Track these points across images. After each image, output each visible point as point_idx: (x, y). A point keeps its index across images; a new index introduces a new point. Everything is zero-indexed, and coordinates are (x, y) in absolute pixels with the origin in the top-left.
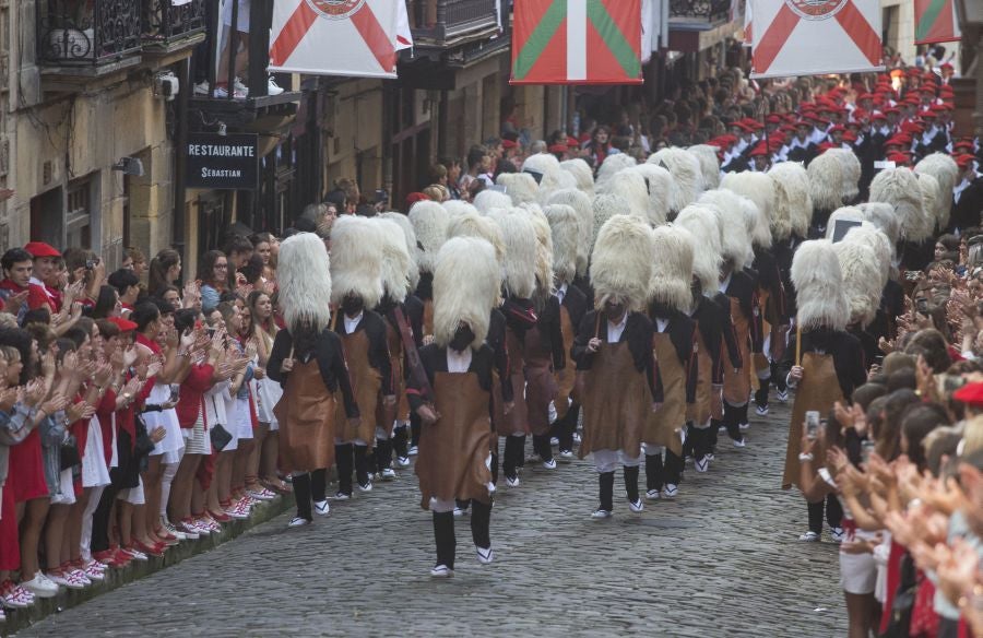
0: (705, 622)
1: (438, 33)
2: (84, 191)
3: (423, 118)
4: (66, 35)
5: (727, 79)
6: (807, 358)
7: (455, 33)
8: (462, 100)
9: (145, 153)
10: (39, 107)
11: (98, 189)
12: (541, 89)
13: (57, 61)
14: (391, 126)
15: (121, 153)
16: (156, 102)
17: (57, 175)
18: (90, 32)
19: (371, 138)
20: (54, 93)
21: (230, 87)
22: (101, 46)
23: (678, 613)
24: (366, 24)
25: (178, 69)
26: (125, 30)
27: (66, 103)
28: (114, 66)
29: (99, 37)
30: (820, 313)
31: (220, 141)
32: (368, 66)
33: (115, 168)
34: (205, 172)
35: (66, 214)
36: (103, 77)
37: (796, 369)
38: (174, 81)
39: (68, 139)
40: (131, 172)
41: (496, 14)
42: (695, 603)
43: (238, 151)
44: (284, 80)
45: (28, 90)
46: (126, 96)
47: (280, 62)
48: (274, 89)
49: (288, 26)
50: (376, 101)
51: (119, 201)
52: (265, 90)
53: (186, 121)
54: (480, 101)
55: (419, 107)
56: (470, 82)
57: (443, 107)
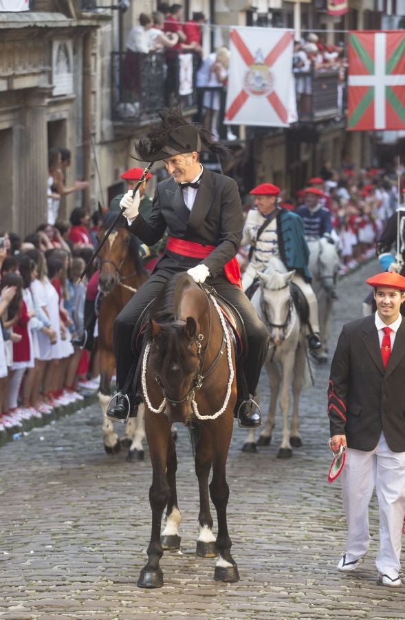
1: (311, 115)
3: (305, 157)
4: (125, 106)
7: (320, 115)
8: (323, 151)
10: (112, 141)
12: (360, 133)
13: (120, 119)
14: (290, 159)
18: (137, 105)
19: (280, 165)
20: (119, 135)
24: (274, 100)
28: (149, 121)
29: (143, 107)
36: (144, 126)
43: (213, 167)
44: (235, 129)
45: (106, 133)
47: (231, 119)
48: (231, 137)
49: (235, 102)
54: (331, 150)
55: (303, 151)
56: (327, 139)
57: (314, 152)
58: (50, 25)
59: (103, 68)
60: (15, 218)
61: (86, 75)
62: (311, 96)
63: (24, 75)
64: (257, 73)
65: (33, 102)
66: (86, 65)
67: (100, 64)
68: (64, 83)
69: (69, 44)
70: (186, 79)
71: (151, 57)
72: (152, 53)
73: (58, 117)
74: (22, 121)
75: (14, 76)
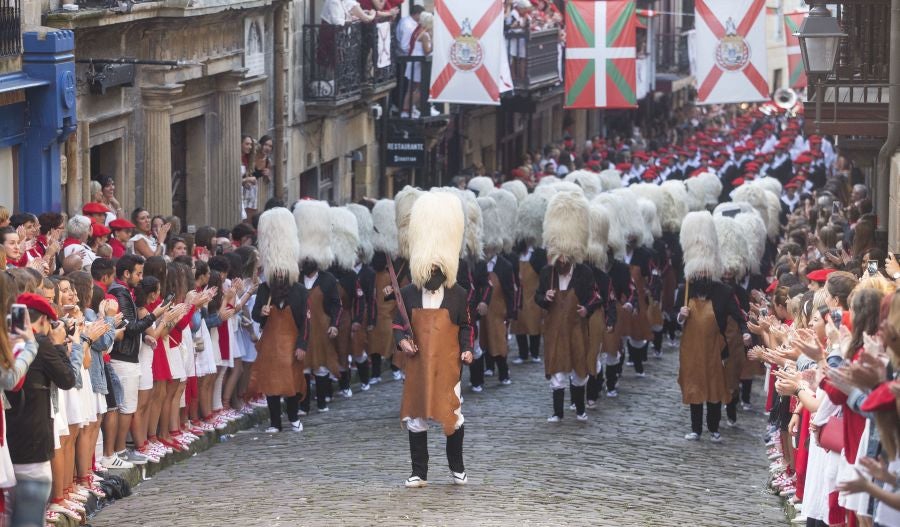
0: (671, 405)
1: (526, 82)
2: (329, 169)
3: (519, 128)
4: (319, 84)
5: (689, 107)
6: (692, 303)
7: (535, 82)
8: (540, 120)
9: (363, 149)
10: (305, 123)
11: (337, 168)
12: (585, 111)
13: (314, 98)
14: (500, 133)
15: (350, 148)
16: (369, 120)
17: (315, 160)
18: (332, 82)
19: (490, 140)
20: (312, 116)
21: (410, 111)
22: (337, 89)
23: (656, 400)
24: (484, 76)
25: (381, 102)
26: (351, 82)
27: (319, 121)
28: (345, 101)
29: (337, 85)
30: (701, 268)
31: (405, 142)
32: (484, 98)
33: (347, 156)
34: (397, 159)
35: (320, 182)
36: (340, 106)
37: (684, 310)
38: (379, 109)
39: (321, 140)
40: (356, 160)
41: (557, 71)
42: (666, 394)
43: (414, 147)
44: (440, 107)
45: (298, 114)
46: (352, 117)
47: (435, 97)
48: (434, 112)
49: (440, 77)
50: (493, 119)
51: (349, 175)
52: (429, 113)
53: (386, 130)
54: (550, 120)
55: (516, 122)
56: (544, 109)
57: (530, 123)
58: (245, 7)
59: (295, 43)
60: (207, 211)
61: (278, 52)
62: (526, 60)
63: (218, 60)
64: (464, 46)
65: (227, 87)
66: (277, 41)
67: (292, 39)
68: (256, 63)
69: (261, 21)
70: (384, 50)
71: (347, 30)
72: (347, 25)
73: (249, 100)
74: (214, 107)
75: (209, 62)
